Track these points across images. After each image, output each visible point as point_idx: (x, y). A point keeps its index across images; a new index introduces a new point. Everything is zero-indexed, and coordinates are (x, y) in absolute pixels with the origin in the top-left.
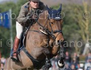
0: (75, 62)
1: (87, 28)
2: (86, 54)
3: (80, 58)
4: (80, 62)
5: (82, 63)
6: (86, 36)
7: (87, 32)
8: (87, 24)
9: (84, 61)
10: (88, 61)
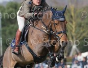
0: (62, 64)
1: (74, 31)
2: (73, 56)
3: (67, 60)
4: (67, 63)
5: (69, 64)
6: (72, 38)
7: (74, 34)
8: (74, 27)
9: (70, 63)
10: (75, 62)
